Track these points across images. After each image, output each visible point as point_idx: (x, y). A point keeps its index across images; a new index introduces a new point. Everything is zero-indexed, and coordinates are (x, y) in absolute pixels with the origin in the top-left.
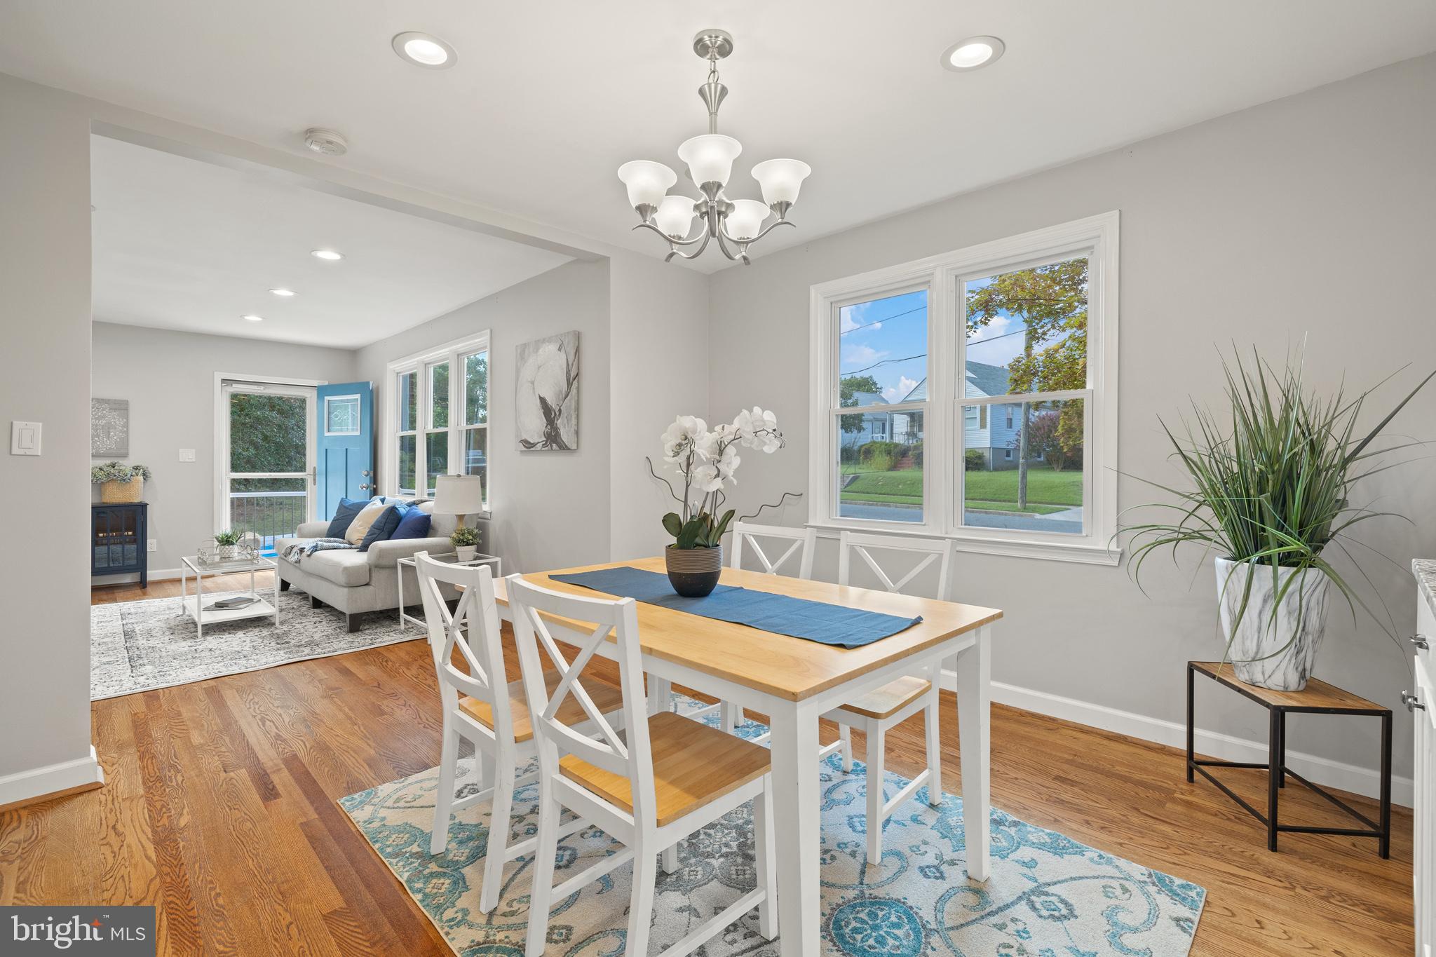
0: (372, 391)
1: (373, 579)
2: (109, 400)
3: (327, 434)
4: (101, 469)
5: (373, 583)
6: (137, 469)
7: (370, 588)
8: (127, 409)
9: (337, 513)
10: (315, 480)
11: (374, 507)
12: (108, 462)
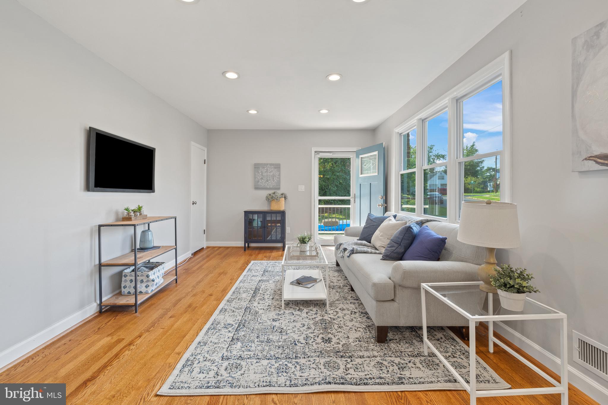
0: (384, 148)
1: (398, 296)
2: (274, 164)
3: (361, 176)
4: (270, 195)
5: (397, 299)
6: (282, 195)
7: (395, 305)
8: (280, 168)
9: (366, 223)
10: (355, 200)
11: (391, 222)
12: (273, 191)
